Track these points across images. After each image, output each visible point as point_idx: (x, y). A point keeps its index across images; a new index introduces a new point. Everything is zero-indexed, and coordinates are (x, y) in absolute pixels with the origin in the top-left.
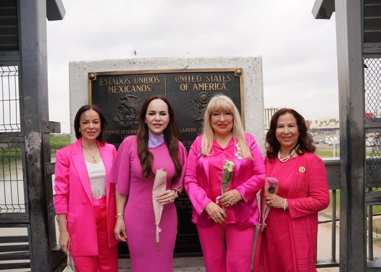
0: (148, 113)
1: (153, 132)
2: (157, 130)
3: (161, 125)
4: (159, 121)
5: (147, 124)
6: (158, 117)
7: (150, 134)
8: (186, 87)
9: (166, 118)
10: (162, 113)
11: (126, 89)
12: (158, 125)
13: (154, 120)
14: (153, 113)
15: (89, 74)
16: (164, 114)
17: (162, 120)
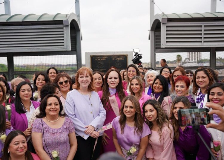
0: (108, 78)
1: (111, 88)
2: (113, 86)
3: (115, 84)
4: (114, 82)
5: (108, 83)
6: (113, 80)
7: (110, 89)
8: (114, 59)
9: (117, 81)
10: (115, 78)
11: (100, 59)
12: (113, 84)
13: (111, 81)
14: (111, 78)
15: (91, 56)
16: (116, 79)
17: (115, 82)
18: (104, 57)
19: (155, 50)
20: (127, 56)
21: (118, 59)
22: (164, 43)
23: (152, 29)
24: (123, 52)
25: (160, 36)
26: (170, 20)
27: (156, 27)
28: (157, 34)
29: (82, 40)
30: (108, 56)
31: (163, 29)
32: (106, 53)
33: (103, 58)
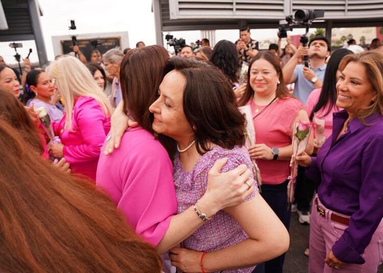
15: (61, 41)
18: (83, 42)
19: (162, 28)
20: (120, 39)
21: (106, 44)
24: (112, 33)
29: (42, 15)
30: (89, 40)
32: (86, 35)
33: (82, 44)
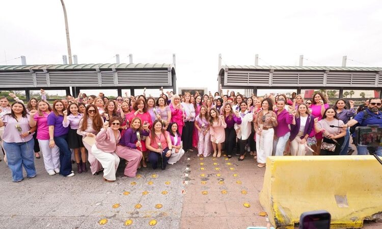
20: (204, 90)
22: (226, 83)
23: (219, 75)
25: (224, 79)
26: (230, 69)
27: (222, 73)
28: (222, 77)
30: (192, 90)
31: (226, 74)
